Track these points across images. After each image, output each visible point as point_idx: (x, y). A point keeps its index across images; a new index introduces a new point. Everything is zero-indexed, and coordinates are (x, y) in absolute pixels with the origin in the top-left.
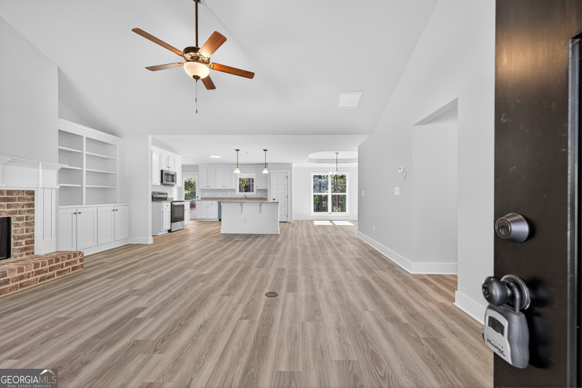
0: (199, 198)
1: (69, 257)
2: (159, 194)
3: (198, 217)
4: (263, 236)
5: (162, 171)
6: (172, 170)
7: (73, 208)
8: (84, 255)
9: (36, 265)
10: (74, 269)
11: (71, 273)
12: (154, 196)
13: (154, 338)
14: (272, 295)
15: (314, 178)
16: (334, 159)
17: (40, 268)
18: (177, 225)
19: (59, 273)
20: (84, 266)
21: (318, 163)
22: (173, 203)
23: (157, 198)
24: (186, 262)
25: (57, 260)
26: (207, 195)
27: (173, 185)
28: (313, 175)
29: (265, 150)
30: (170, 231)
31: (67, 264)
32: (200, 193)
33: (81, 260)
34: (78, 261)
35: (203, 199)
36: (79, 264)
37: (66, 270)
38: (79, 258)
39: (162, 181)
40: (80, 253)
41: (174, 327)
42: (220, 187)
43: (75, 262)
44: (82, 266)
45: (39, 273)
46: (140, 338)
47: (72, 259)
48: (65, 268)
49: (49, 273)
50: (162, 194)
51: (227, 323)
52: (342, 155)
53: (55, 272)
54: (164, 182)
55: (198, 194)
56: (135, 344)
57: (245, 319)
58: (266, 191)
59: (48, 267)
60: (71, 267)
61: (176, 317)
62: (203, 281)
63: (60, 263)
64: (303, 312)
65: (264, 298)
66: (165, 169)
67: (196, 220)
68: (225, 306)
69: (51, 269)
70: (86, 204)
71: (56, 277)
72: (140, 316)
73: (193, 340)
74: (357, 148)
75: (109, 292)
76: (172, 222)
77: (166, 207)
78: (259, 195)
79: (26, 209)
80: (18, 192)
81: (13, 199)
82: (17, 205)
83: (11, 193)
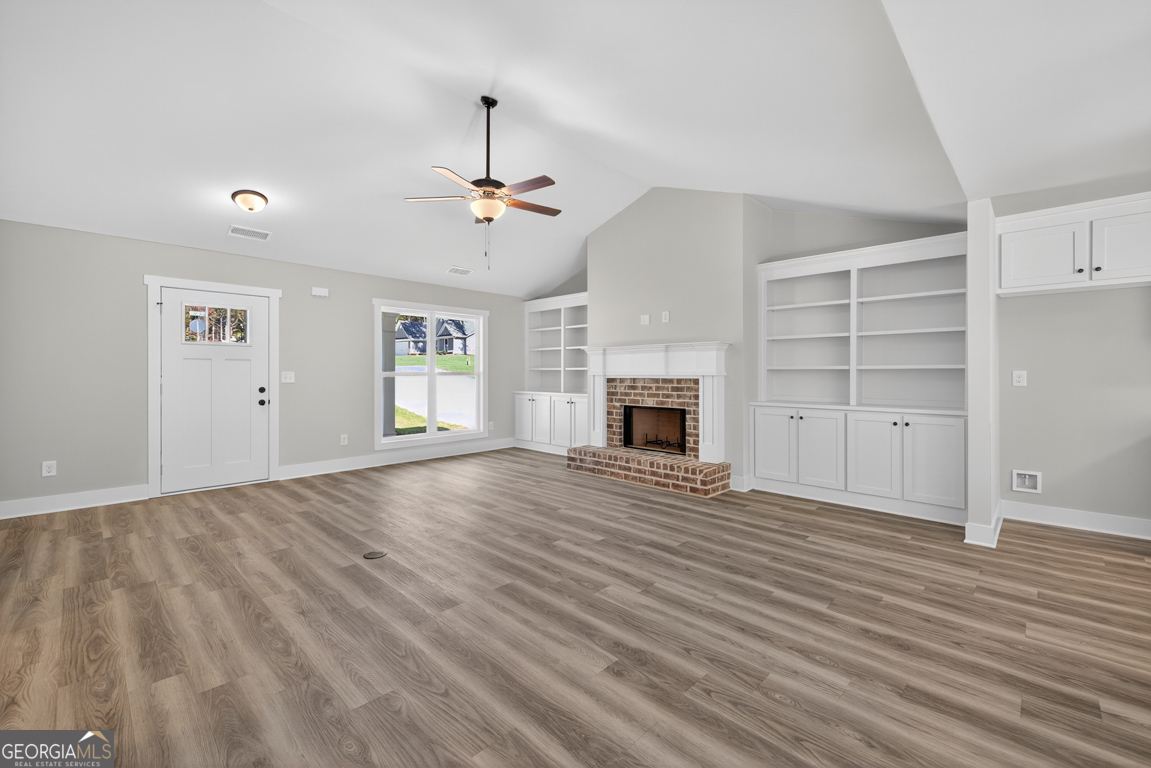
17: (655, 469)
19: (674, 485)
25: (672, 468)
31: (685, 479)
34: (699, 482)
38: (699, 477)
43: (694, 480)
47: (690, 475)
48: (682, 483)
49: (663, 479)
60: (688, 485)
63: (675, 474)
71: (670, 489)
79: (693, 401)
80: (686, 380)
81: (681, 389)
82: (685, 396)
83: (679, 381)
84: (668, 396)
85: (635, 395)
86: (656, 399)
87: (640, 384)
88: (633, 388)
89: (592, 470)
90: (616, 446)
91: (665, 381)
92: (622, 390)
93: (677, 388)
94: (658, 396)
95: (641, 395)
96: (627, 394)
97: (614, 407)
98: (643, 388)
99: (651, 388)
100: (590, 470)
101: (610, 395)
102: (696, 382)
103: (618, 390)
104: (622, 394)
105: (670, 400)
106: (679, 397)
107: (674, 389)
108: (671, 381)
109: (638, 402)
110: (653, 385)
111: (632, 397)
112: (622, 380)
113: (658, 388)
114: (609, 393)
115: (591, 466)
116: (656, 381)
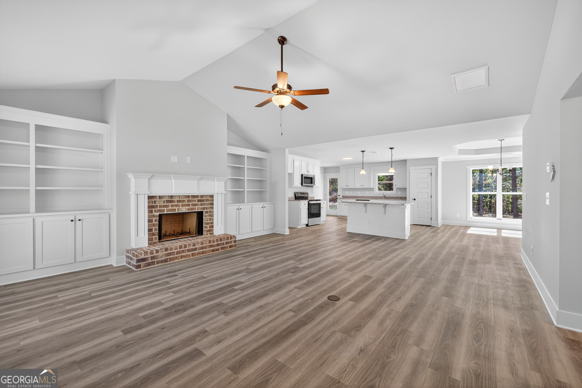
0: (341, 197)
1: (228, 239)
2: (301, 193)
3: (339, 214)
4: (386, 238)
5: (302, 175)
6: (310, 174)
7: (236, 206)
8: (237, 239)
9: (210, 242)
10: (230, 247)
11: (229, 249)
12: (297, 196)
13: (230, 304)
14: (334, 299)
15: (473, 173)
16: (497, 148)
17: (212, 244)
18: (314, 221)
19: (222, 248)
20: (237, 246)
21: (476, 154)
22: (310, 202)
23: (299, 197)
24: (297, 254)
25: (221, 240)
26: (347, 194)
27: (312, 186)
28: (472, 169)
29: (391, 148)
30: (307, 225)
31: (227, 243)
32: (341, 192)
33: (235, 242)
34: (233, 242)
35: (344, 197)
36: (233, 244)
37: (225, 247)
38: (233, 240)
39: (302, 184)
40: (234, 236)
41: (246, 301)
42: (358, 186)
43: (231, 242)
44: (235, 245)
45: (211, 246)
46: (224, 302)
47: (229, 240)
48: (225, 246)
49: (216, 248)
50: (304, 193)
51: (279, 309)
52: (508, 142)
53: (220, 247)
54: (304, 184)
55: (340, 193)
56: (220, 304)
57: (293, 312)
58: (405, 189)
59: (216, 243)
60: (228, 245)
61: (253, 295)
62: (292, 273)
63: (223, 242)
64: (345, 322)
65: (325, 298)
66: (305, 173)
67: (337, 216)
68: (289, 297)
69: (218, 245)
70: (247, 203)
71: (220, 251)
72: (235, 288)
73: (248, 314)
74: (521, 132)
75: (236, 266)
76: (308, 218)
77: (304, 205)
78: (400, 194)
79: (209, 206)
80: (206, 196)
81: (203, 201)
82: (205, 204)
83: (202, 196)
84: (195, 205)
85: (172, 206)
86: (187, 207)
87: (176, 199)
88: (171, 202)
89: (166, 261)
90: (155, 243)
91: (193, 196)
92: (162, 204)
93: (201, 200)
94: (189, 205)
95: (176, 205)
96: (165, 206)
97: (154, 216)
98: (178, 201)
99: (184, 201)
100: (162, 262)
101: (151, 208)
102: (212, 196)
103: (157, 204)
104: (160, 206)
105: (196, 207)
106: (201, 205)
107: (199, 201)
108: (197, 196)
109: (175, 210)
110: (186, 199)
111: (170, 208)
112: (160, 197)
113: (188, 201)
114: (149, 207)
115: (163, 258)
116: (188, 197)
